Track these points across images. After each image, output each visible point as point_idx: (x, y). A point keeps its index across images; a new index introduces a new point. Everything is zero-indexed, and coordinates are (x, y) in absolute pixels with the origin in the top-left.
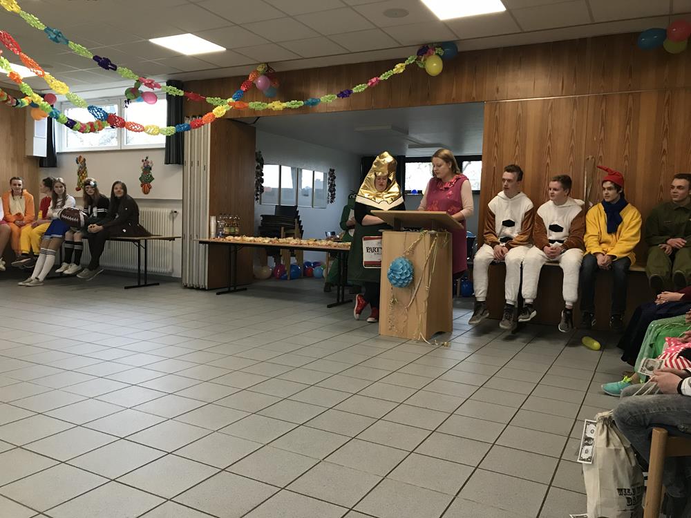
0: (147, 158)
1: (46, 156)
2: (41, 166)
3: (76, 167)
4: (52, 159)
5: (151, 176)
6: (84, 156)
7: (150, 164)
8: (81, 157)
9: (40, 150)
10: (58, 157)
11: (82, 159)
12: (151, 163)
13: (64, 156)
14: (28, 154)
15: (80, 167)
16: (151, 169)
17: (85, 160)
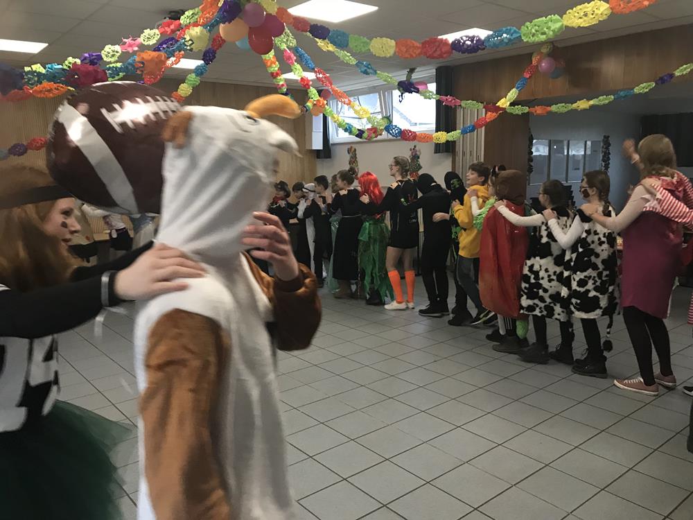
0: (415, 147)
1: (322, 148)
2: (318, 157)
3: (348, 157)
4: (327, 151)
5: (419, 165)
6: (354, 146)
7: (418, 153)
8: (351, 147)
9: (317, 144)
10: (332, 148)
11: (353, 149)
12: (419, 151)
13: (338, 147)
14: (308, 148)
15: (352, 157)
16: (419, 158)
17: (355, 150)
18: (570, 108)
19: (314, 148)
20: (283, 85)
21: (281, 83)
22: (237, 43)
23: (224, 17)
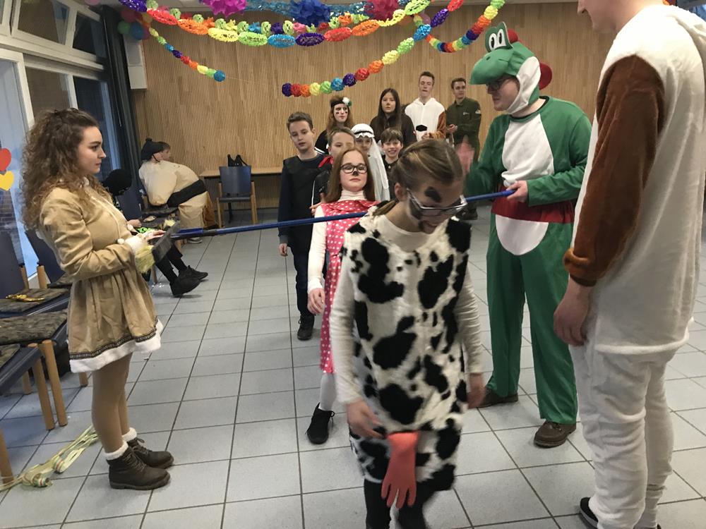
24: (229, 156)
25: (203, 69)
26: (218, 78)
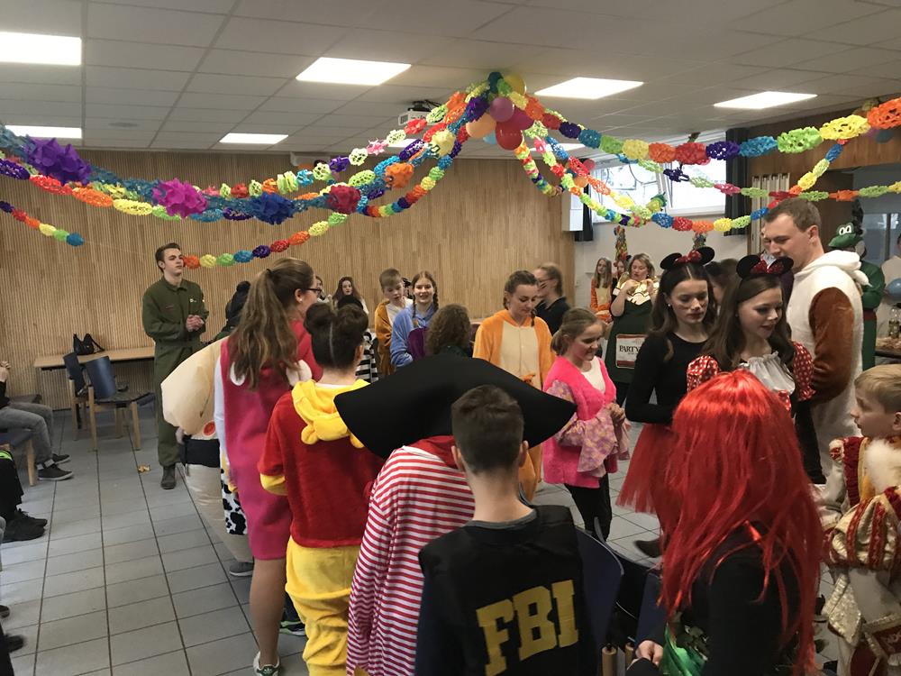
1: (581, 229)
2: (577, 240)
3: (614, 239)
4: (588, 232)
7: (703, 235)
8: (619, 227)
9: (576, 224)
10: (594, 228)
11: (620, 230)
12: (706, 233)
13: (601, 228)
14: (564, 229)
15: (619, 239)
16: (705, 240)
18: (885, 191)
19: (573, 228)
20: (534, 171)
21: (531, 169)
22: (484, 139)
23: (471, 115)
24: (75, 336)
25: (47, 229)
26: (72, 241)
